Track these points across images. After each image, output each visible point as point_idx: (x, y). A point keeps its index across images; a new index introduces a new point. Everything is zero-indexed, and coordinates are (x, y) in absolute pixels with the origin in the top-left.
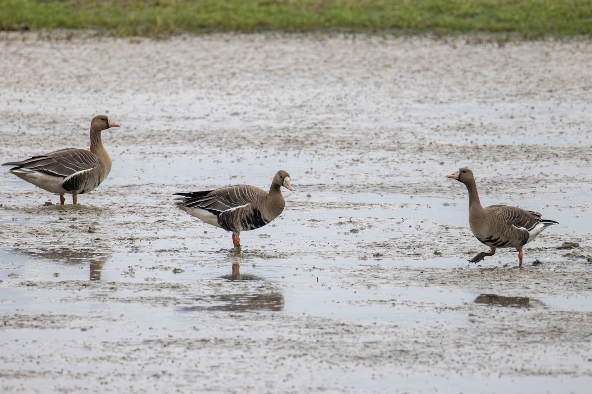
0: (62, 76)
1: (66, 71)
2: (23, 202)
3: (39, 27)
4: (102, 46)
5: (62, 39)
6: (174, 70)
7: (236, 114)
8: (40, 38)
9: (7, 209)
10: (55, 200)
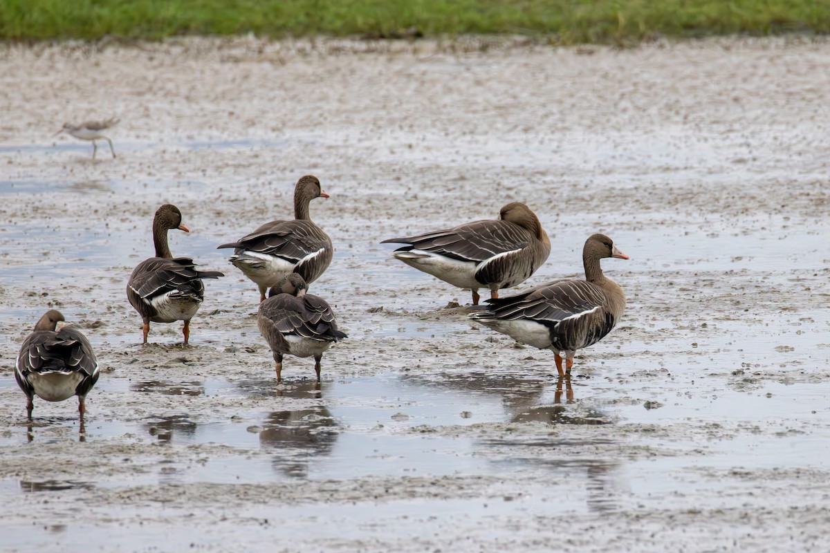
0: (474, 108)
1: (480, 99)
2: (414, 303)
3: (437, 33)
4: (535, 60)
5: (474, 50)
6: (646, 95)
7: (741, 161)
8: (440, 49)
9: (389, 313)
10: (465, 298)
